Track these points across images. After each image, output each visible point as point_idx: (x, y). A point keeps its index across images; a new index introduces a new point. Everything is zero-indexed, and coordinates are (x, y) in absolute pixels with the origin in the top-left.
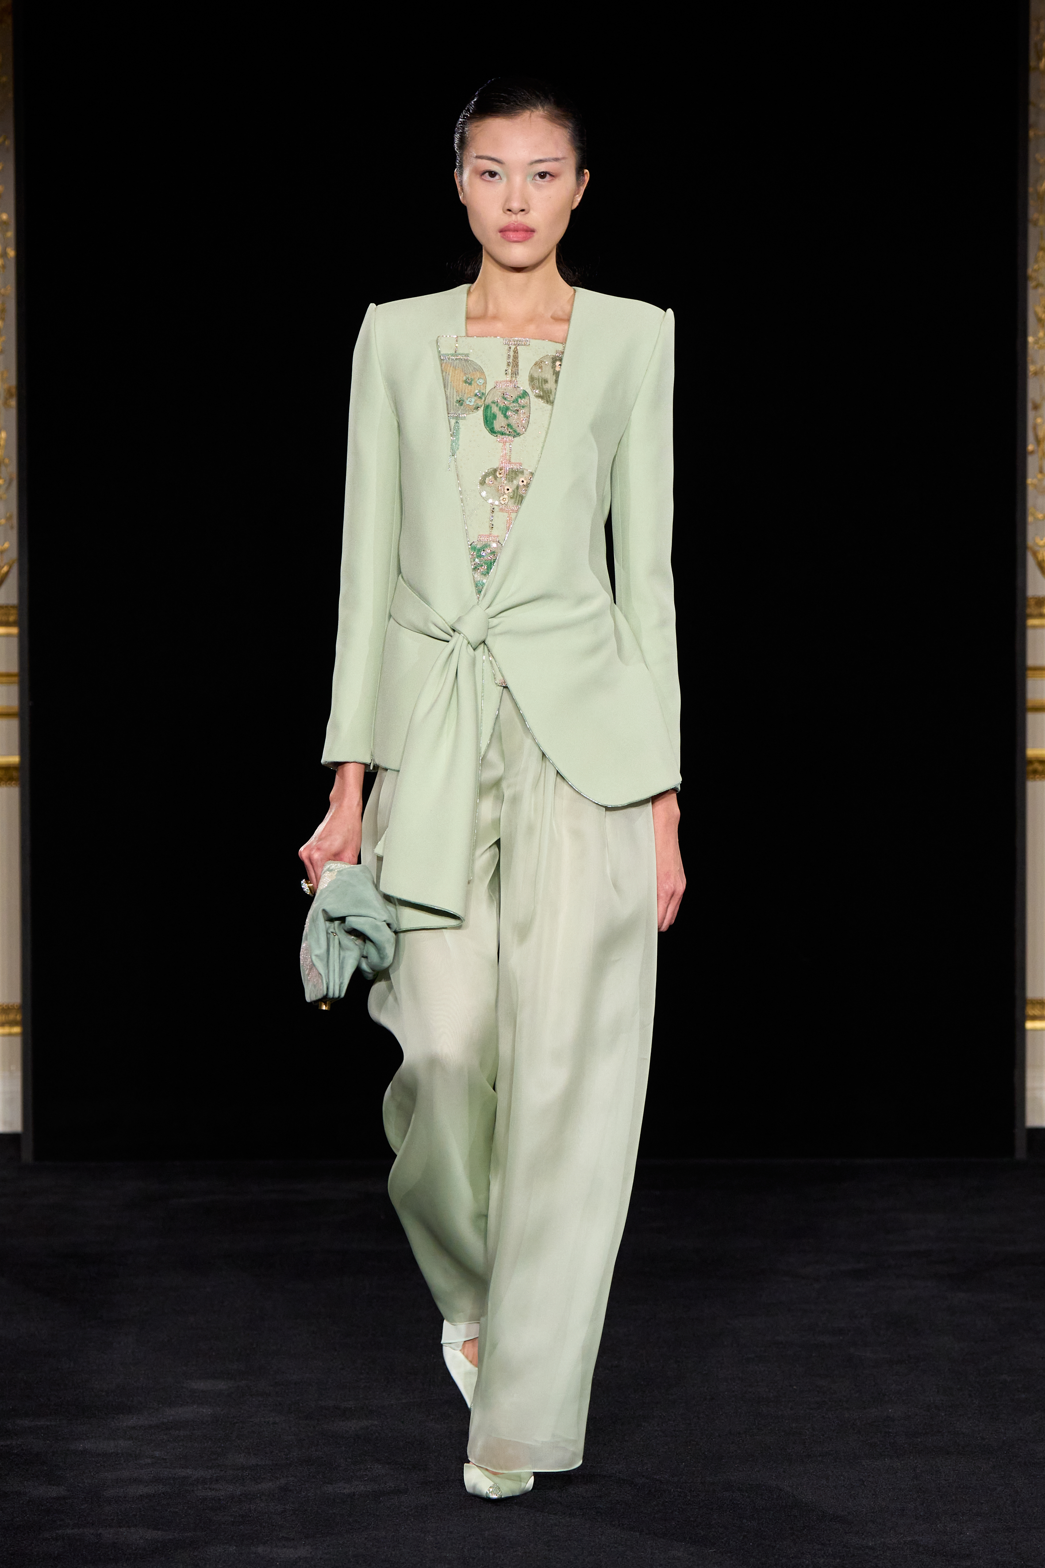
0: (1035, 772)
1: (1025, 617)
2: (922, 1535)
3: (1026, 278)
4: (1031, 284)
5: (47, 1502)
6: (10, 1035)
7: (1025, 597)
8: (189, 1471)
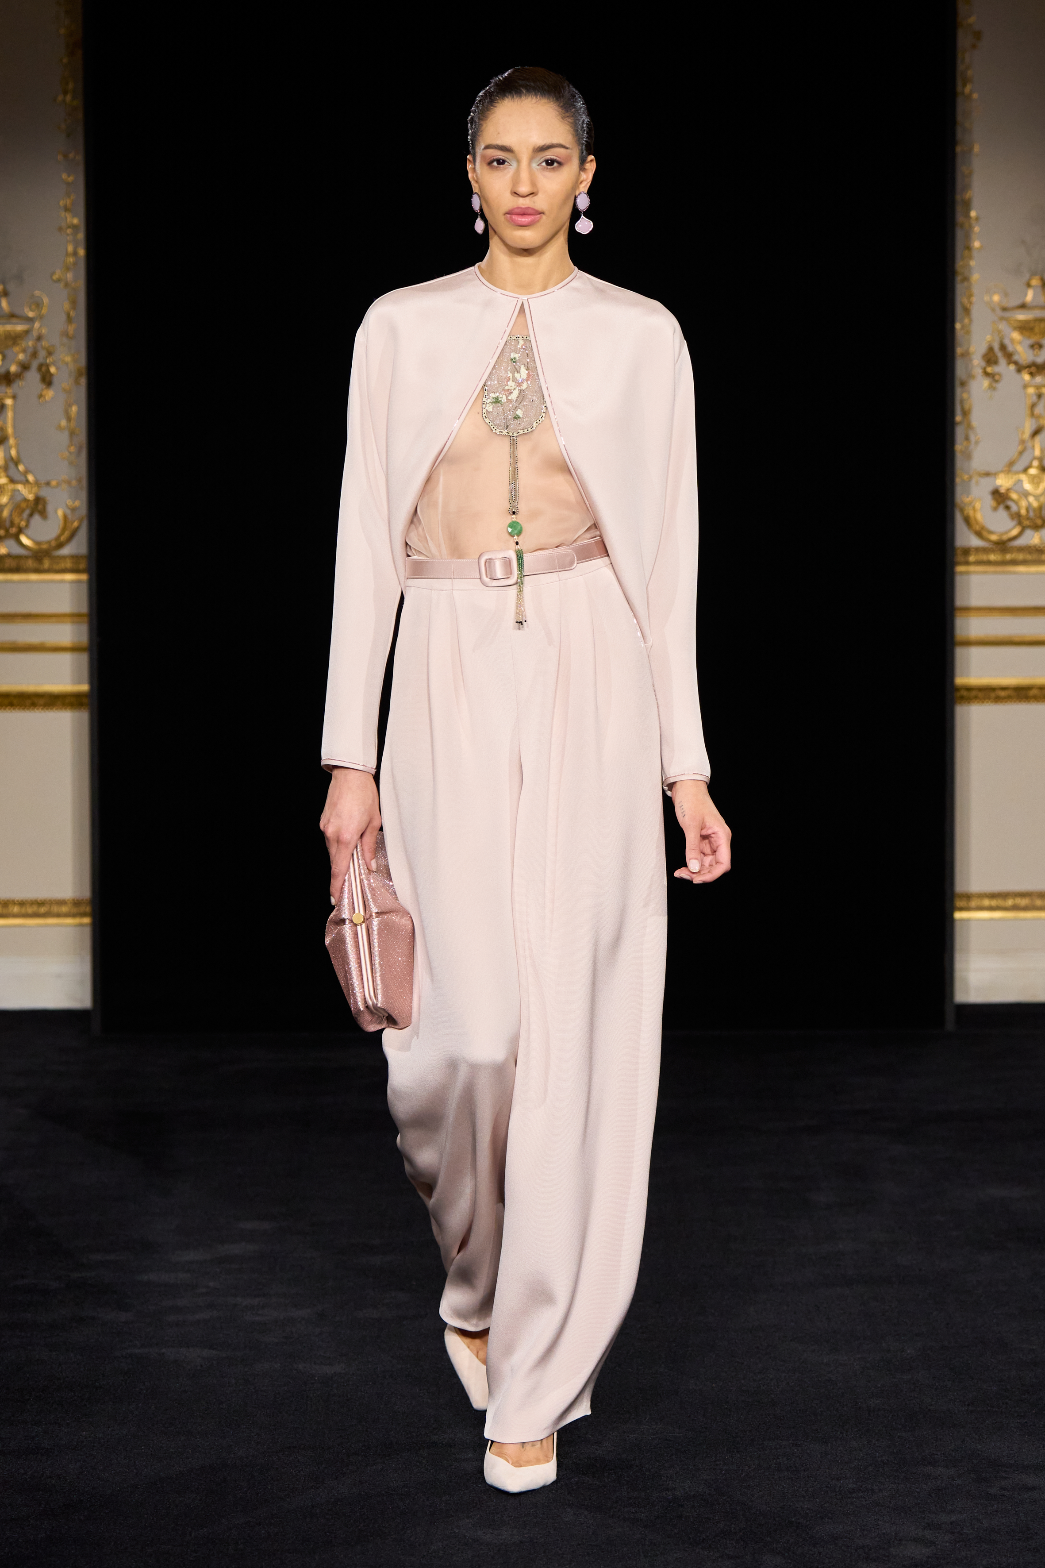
0: (962, 698)
1: (954, 564)
3: (954, 273)
5: (118, 1326)
6: (81, 925)
7: (953, 548)
8: (239, 1300)
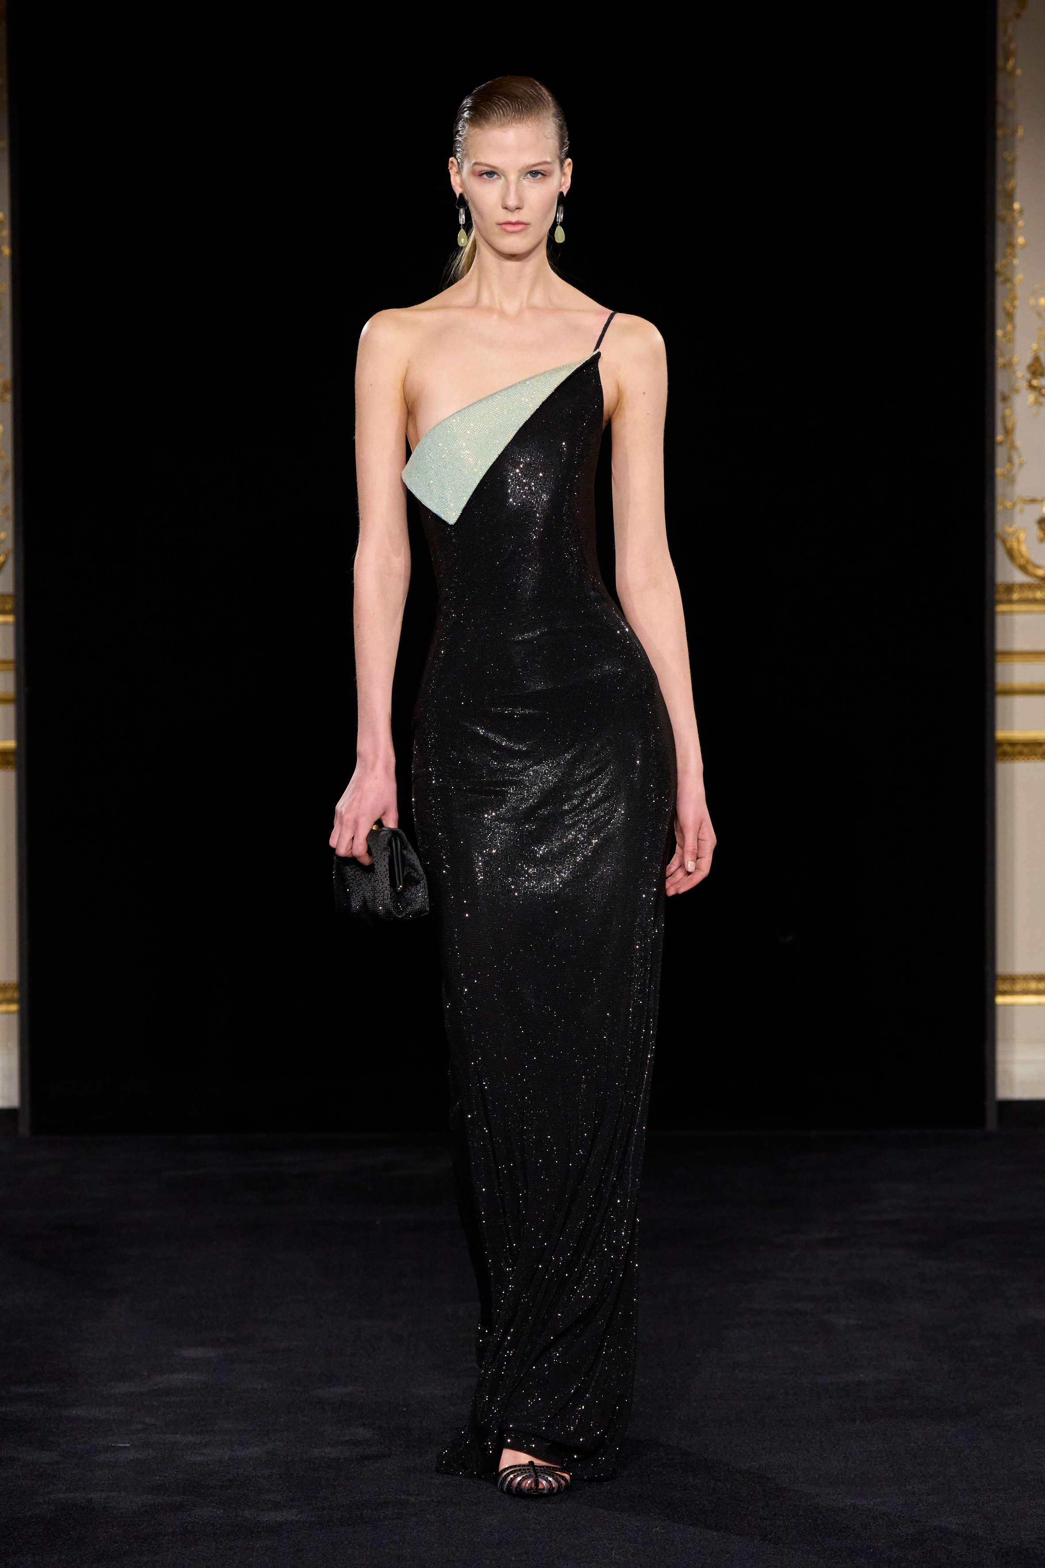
1: (994, 603)
2: (892, 1496)
3: (994, 274)
4: (999, 280)
5: (40, 1468)
6: (8, 1013)
7: (993, 584)
8: (178, 1437)
